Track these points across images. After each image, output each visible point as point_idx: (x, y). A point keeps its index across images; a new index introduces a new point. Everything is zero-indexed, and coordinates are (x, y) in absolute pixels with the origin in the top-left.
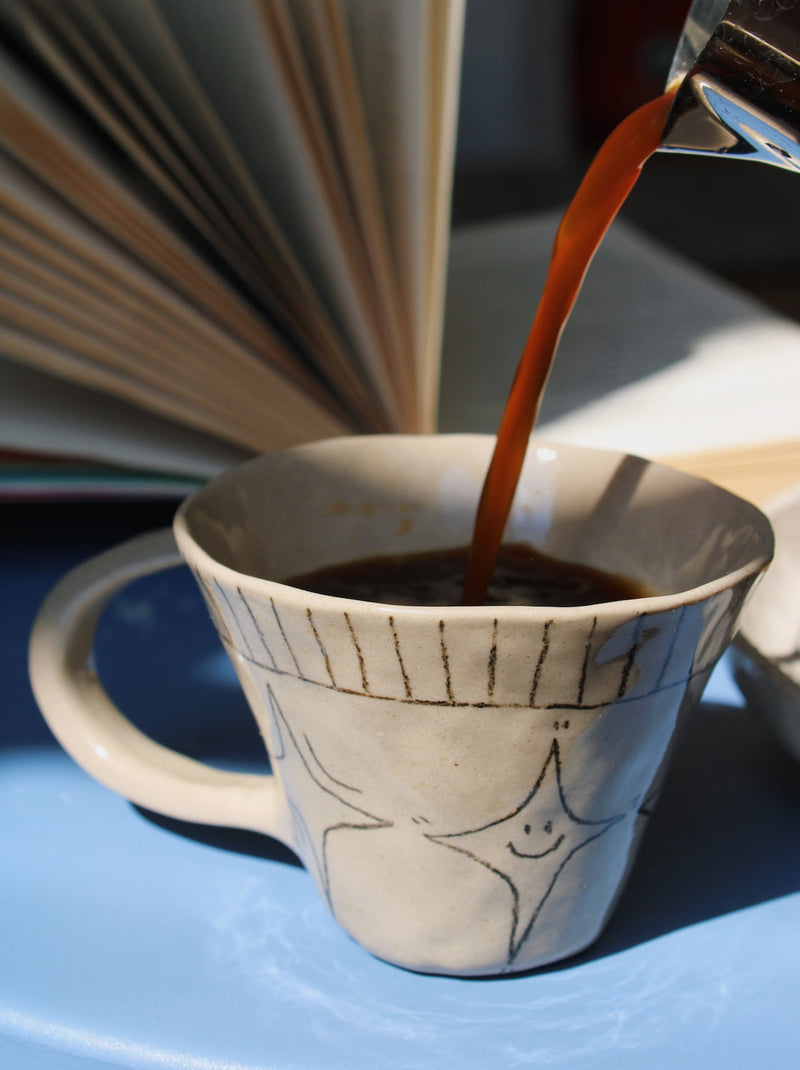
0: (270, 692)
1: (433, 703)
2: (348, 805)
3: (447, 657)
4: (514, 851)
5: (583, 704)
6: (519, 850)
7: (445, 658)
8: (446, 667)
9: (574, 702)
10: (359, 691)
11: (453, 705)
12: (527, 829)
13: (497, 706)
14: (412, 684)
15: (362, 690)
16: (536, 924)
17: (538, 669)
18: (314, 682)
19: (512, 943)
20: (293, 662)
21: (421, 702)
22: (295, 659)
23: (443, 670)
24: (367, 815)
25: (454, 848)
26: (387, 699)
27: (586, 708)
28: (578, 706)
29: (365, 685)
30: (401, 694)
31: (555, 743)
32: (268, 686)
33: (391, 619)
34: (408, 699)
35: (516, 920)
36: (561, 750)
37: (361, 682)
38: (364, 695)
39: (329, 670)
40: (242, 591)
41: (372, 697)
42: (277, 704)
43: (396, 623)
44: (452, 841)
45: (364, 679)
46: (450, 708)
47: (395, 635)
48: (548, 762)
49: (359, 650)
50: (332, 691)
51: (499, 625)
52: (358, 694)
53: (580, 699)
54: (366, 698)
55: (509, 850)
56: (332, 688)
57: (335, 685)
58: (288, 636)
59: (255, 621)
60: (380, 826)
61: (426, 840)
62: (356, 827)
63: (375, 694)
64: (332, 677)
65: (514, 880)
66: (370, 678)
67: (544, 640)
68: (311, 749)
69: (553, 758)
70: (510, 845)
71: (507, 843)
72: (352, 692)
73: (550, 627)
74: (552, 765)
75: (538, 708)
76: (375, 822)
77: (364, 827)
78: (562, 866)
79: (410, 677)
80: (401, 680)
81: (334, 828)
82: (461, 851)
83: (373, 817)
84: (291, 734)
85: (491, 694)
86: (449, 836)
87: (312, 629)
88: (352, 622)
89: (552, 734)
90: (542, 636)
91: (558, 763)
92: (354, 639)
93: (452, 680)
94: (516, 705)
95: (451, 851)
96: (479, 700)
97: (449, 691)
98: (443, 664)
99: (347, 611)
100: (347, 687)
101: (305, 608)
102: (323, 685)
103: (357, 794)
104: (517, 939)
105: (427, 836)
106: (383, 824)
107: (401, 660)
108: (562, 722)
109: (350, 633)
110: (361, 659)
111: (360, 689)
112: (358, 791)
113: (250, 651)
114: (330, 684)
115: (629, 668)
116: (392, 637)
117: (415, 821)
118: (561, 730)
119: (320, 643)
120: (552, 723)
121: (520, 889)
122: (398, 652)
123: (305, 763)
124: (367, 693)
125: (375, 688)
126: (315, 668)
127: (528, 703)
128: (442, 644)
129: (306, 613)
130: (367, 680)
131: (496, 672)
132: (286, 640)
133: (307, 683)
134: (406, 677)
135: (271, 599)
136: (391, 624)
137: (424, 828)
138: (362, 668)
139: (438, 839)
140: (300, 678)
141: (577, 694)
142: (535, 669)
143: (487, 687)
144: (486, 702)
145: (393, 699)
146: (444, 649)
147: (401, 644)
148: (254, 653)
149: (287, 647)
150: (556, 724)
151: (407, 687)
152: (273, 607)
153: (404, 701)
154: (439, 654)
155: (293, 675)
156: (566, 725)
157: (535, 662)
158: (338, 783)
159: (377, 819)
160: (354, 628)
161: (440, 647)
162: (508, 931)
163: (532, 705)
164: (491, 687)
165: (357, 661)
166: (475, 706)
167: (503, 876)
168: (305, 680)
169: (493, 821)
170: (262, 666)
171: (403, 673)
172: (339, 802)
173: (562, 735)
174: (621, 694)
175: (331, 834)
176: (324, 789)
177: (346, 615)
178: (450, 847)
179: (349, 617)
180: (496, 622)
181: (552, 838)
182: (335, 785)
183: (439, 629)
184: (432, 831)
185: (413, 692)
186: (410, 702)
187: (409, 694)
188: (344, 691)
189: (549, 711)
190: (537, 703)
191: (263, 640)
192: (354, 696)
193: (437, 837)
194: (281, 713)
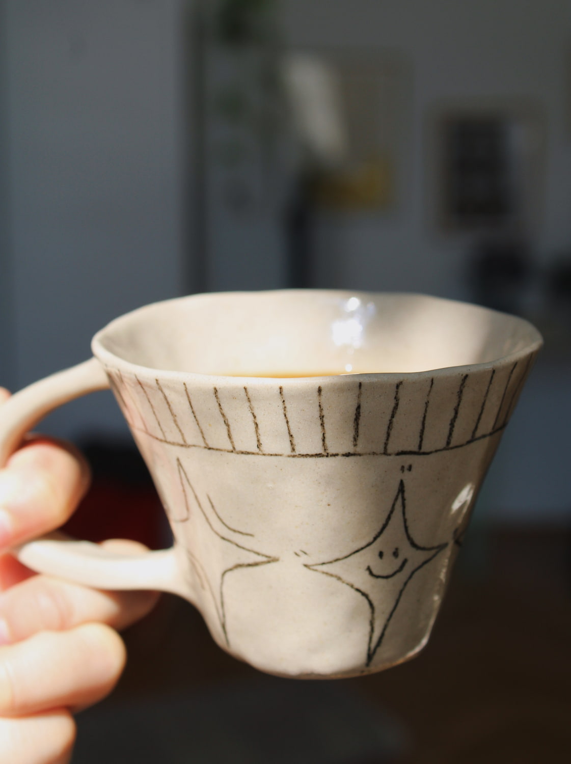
0: (180, 464)
1: (312, 456)
2: (243, 548)
3: (323, 417)
4: (371, 573)
5: (422, 450)
6: (375, 572)
7: (322, 417)
8: (322, 425)
9: (416, 449)
10: (254, 452)
11: (327, 456)
12: (381, 555)
13: (360, 455)
14: (295, 442)
15: (256, 450)
16: (387, 633)
17: (391, 422)
18: (217, 450)
19: (369, 649)
20: (200, 434)
21: (303, 456)
22: (202, 432)
23: (320, 428)
24: (258, 554)
25: (327, 574)
26: (276, 455)
27: (424, 453)
28: (419, 453)
29: (259, 446)
30: (287, 450)
31: (402, 483)
32: (178, 460)
33: (281, 388)
34: (294, 454)
35: (372, 630)
36: (406, 489)
37: (256, 443)
38: (258, 454)
39: (230, 436)
40: (159, 382)
41: (264, 455)
42: (185, 474)
43: (284, 391)
44: (325, 568)
45: (258, 441)
46: (325, 459)
47: (284, 401)
48: (396, 499)
49: (255, 417)
50: (233, 455)
51: (362, 387)
52: (253, 454)
53: (420, 447)
54: (260, 456)
55: (367, 573)
56: (232, 452)
57: (234, 448)
58: (197, 414)
59: (169, 406)
60: (269, 562)
61: (305, 569)
62: (249, 565)
63: (266, 452)
64: (232, 442)
65: (371, 597)
66: (263, 440)
67: (395, 398)
68: (213, 507)
69: (400, 497)
70: (369, 569)
71: (366, 567)
72: (248, 453)
73: (401, 387)
74: (399, 502)
75: (390, 455)
76: (265, 559)
77: (256, 564)
78: (406, 584)
79: (294, 436)
80: (288, 438)
81: (231, 570)
82: (332, 575)
83: (263, 555)
84: (196, 497)
85: (355, 445)
86: (323, 564)
87: (217, 405)
88: (250, 394)
89: (399, 476)
90: (394, 395)
91: (404, 499)
92: (251, 408)
93: (326, 435)
94: (374, 453)
95: (324, 576)
96: (346, 451)
97: (324, 444)
98: (319, 422)
99: (246, 386)
100: (244, 450)
101: (212, 387)
102: (225, 450)
103: (249, 538)
104: (373, 645)
105: (306, 566)
106: (271, 560)
107: (287, 422)
108: (406, 467)
109: (248, 404)
110: (256, 424)
111: (255, 450)
112: (251, 535)
113: (163, 433)
114: (231, 448)
115: (455, 421)
116: (281, 403)
117: (296, 554)
118: (406, 472)
119: (223, 415)
120: (400, 467)
121: (375, 603)
122: (285, 416)
123: (207, 519)
124: (260, 453)
125: (267, 447)
126: (218, 437)
127: (382, 451)
128: (320, 406)
129: (213, 391)
130: (261, 442)
131: (360, 427)
132: (195, 417)
133: (211, 451)
134: (291, 436)
135: (184, 384)
136: (281, 393)
137: (304, 559)
138: (257, 431)
139: (315, 568)
140: (205, 448)
141: (418, 442)
142: (388, 422)
143: (352, 439)
144: (352, 451)
145: (281, 455)
146: (321, 410)
147: (288, 409)
148: (166, 434)
149: (196, 423)
150: (403, 468)
151: (292, 444)
152: (186, 390)
153: (289, 456)
154: (317, 414)
155: (199, 446)
156: (410, 468)
157: (388, 417)
158: (235, 531)
159: (267, 556)
160: (251, 399)
161: (318, 408)
162: (367, 639)
163: (385, 453)
164: (355, 439)
165: (253, 426)
166: (343, 455)
167: (364, 594)
168: (210, 449)
169: (356, 549)
170: (173, 444)
171: (289, 433)
172: (235, 547)
173: (407, 477)
174: (448, 443)
175: (228, 575)
176: (223, 538)
177: (245, 389)
178: (323, 573)
179: (248, 390)
180: (360, 385)
181: (399, 562)
182: (231, 533)
183: (317, 393)
184: (309, 561)
185: (296, 448)
186: (294, 456)
187: (293, 450)
188: (242, 453)
189: (398, 457)
190: (389, 451)
191: (175, 421)
192: (250, 456)
193: (313, 565)
194: (188, 480)
